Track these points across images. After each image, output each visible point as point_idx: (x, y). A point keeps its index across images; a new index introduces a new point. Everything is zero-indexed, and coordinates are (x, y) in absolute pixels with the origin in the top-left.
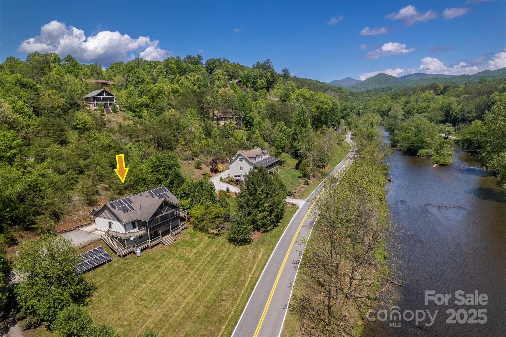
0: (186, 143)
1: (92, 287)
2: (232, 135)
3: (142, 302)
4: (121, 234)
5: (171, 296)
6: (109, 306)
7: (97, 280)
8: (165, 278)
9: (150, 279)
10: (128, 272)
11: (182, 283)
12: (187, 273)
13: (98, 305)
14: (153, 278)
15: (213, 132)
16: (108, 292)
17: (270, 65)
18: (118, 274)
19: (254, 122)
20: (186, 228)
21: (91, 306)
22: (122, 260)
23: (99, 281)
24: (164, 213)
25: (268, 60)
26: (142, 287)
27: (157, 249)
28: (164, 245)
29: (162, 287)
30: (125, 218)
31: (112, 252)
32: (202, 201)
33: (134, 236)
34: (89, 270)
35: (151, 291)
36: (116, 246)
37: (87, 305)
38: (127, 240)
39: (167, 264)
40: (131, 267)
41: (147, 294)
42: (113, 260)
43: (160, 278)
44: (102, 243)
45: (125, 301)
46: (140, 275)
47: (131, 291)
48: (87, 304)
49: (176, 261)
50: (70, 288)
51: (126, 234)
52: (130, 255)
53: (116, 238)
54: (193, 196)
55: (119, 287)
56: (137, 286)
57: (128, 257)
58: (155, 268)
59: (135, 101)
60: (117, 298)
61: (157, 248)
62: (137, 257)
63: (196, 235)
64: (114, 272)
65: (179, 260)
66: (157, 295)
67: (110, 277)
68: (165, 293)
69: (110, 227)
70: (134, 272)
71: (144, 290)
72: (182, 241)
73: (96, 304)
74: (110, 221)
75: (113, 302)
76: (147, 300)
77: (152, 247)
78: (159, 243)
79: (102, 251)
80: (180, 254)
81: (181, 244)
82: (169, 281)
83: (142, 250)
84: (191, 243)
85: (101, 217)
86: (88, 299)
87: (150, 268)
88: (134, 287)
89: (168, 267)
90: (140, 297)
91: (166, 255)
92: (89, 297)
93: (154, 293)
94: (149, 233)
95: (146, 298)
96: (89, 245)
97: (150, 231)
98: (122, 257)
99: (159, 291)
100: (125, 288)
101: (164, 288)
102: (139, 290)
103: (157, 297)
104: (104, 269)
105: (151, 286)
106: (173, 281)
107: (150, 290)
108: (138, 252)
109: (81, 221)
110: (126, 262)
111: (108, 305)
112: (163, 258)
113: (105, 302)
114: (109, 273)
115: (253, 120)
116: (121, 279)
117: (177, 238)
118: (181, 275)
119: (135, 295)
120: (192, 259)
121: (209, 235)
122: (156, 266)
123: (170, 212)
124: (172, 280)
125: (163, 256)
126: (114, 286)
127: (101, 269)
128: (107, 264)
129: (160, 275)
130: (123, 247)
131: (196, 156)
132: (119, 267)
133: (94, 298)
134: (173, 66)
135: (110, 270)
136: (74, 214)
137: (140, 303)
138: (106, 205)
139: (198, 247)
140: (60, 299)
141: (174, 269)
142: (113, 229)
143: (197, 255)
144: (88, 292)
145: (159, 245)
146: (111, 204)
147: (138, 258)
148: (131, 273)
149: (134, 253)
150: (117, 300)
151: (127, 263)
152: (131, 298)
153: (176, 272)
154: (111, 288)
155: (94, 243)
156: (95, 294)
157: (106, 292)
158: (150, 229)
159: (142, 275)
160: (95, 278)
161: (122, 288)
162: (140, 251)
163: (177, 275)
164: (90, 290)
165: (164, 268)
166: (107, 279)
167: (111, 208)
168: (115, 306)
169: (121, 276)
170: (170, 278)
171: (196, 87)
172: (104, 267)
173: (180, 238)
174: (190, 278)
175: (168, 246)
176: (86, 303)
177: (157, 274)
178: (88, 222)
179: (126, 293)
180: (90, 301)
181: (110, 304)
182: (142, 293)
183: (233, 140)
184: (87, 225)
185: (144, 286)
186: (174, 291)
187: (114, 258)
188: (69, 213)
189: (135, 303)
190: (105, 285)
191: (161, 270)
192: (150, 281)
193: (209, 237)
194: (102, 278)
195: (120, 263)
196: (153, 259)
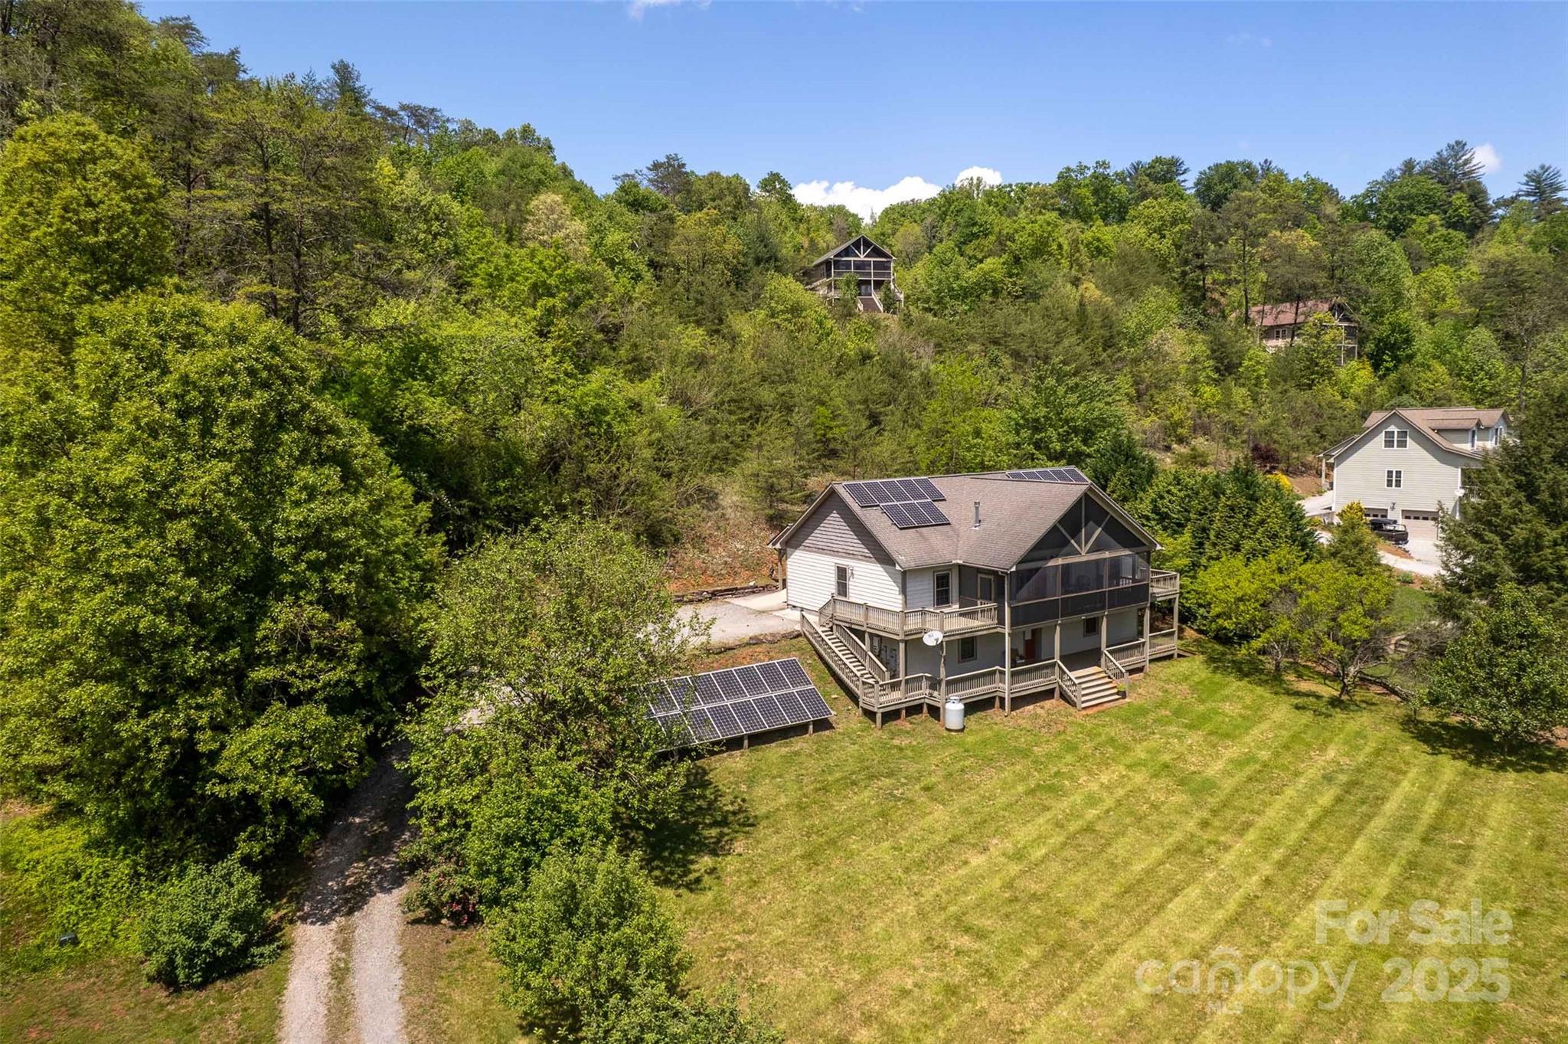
0: (1137, 391)
1: (734, 813)
2: (1328, 374)
3: (965, 941)
4: (883, 617)
5: (1134, 945)
6: (794, 917)
7: (759, 791)
8: (1088, 842)
9: (1008, 834)
10: (903, 785)
11: (1193, 892)
12: (1210, 842)
13: (744, 900)
14: (1023, 834)
15: (1246, 363)
16: (798, 851)
17: (1466, 162)
18: (854, 783)
19: (1416, 345)
20: (1170, 657)
21: (710, 895)
22: (877, 733)
23: (764, 797)
24: (1084, 556)
25: (1458, 143)
26: (966, 863)
27: (1036, 716)
28: (1073, 704)
29: (1077, 886)
30: (907, 547)
31: (836, 693)
32: (1247, 545)
33: (941, 629)
34: (734, 744)
35: (1014, 899)
36: (857, 669)
37: (694, 886)
38: (906, 642)
39: (1094, 787)
40: (913, 769)
41: (992, 902)
42: (840, 728)
43: (1061, 839)
44: (800, 649)
45: (875, 911)
46: (956, 808)
47: (907, 870)
48: (698, 880)
49: (1139, 778)
50: (624, 776)
51: (905, 615)
52: (917, 718)
53: (860, 634)
54: (1204, 530)
55: (853, 843)
56: (939, 856)
57: (904, 724)
58: (1031, 792)
59: (957, 278)
60: (836, 891)
61: (1039, 711)
62: (945, 733)
63: (1226, 692)
64: (838, 775)
65: (1156, 775)
66: (1050, 924)
67: (817, 790)
68: (1094, 922)
69: (842, 588)
70: (927, 789)
71: (975, 879)
72: (1163, 704)
73: (733, 893)
74: (844, 562)
75: (816, 903)
76: (996, 938)
77: (1018, 702)
78: (1049, 694)
79: (797, 676)
80: (1155, 752)
81: (1152, 716)
82: (1111, 864)
83: (972, 708)
84: (1204, 718)
85: (809, 549)
86: (706, 861)
87: (1005, 786)
88: (927, 855)
89: (1101, 800)
90: (953, 909)
91: (1086, 748)
92: (714, 853)
93: (1035, 909)
94: (1007, 630)
95: (987, 923)
96: (748, 644)
97: (1013, 624)
98: (879, 717)
99: (1058, 903)
100: (882, 851)
101: (1088, 894)
102: (953, 876)
103: (1052, 935)
104: (796, 753)
105: (1014, 868)
106: (1138, 867)
107: (1009, 885)
108: (953, 709)
109: (736, 573)
110: (896, 742)
111: (789, 914)
112: (1069, 758)
113: (776, 894)
114: (813, 774)
115: (1408, 341)
116: (865, 806)
117: (1132, 687)
118: (1179, 848)
119: (929, 894)
120: (1228, 784)
121: (1300, 701)
122: (1039, 785)
123: (1107, 555)
124: (1127, 863)
125: (1071, 748)
126: (832, 833)
127: (784, 750)
128: (811, 736)
129: (1059, 825)
130: (887, 675)
131: (1181, 440)
132: (861, 759)
133: (730, 864)
134: (1085, 192)
135: (822, 763)
136: (716, 545)
137: (953, 944)
138: (832, 493)
139: (1247, 739)
140: (556, 808)
141: (1131, 813)
142: (854, 595)
143: (1249, 770)
144: (714, 832)
145: (1048, 704)
146: (853, 490)
147: (949, 737)
148: (914, 791)
149: (935, 712)
150: (834, 901)
151: (901, 749)
152: (909, 909)
153: (1148, 831)
154: (814, 836)
155: (771, 642)
156: (739, 846)
157: (788, 849)
158: (1013, 610)
159: (967, 811)
160: (751, 782)
161: (865, 848)
162: (961, 706)
163: (1151, 845)
164: (724, 823)
165: (1078, 798)
166: (805, 795)
167: (855, 506)
168: (820, 923)
169: (867, 793)
170: (1120, 849)
171: (1167, 242)
172: (799, 744)
173: (1144, 692)
174: (1236, 874)
175: (1090, 712)
176: (692, 876)
177: (1041, 820)
178: (762, 582)
179: (882, 876)
180: (712, 871)
181: (801, 910)
182: (965, 893)
183: (1330, 393)
184: (755, 590)
185: (977, 860)
186: (1147, 922)
187: (846, 719)
188: (699, 541)
189: (929, 938)
190: (791, 821)
191: (1065, 804)
192: (1008, 845)
193: (1297, 707)
194: (781, 788)
195: (866, 741)
196: (1025, 753)
